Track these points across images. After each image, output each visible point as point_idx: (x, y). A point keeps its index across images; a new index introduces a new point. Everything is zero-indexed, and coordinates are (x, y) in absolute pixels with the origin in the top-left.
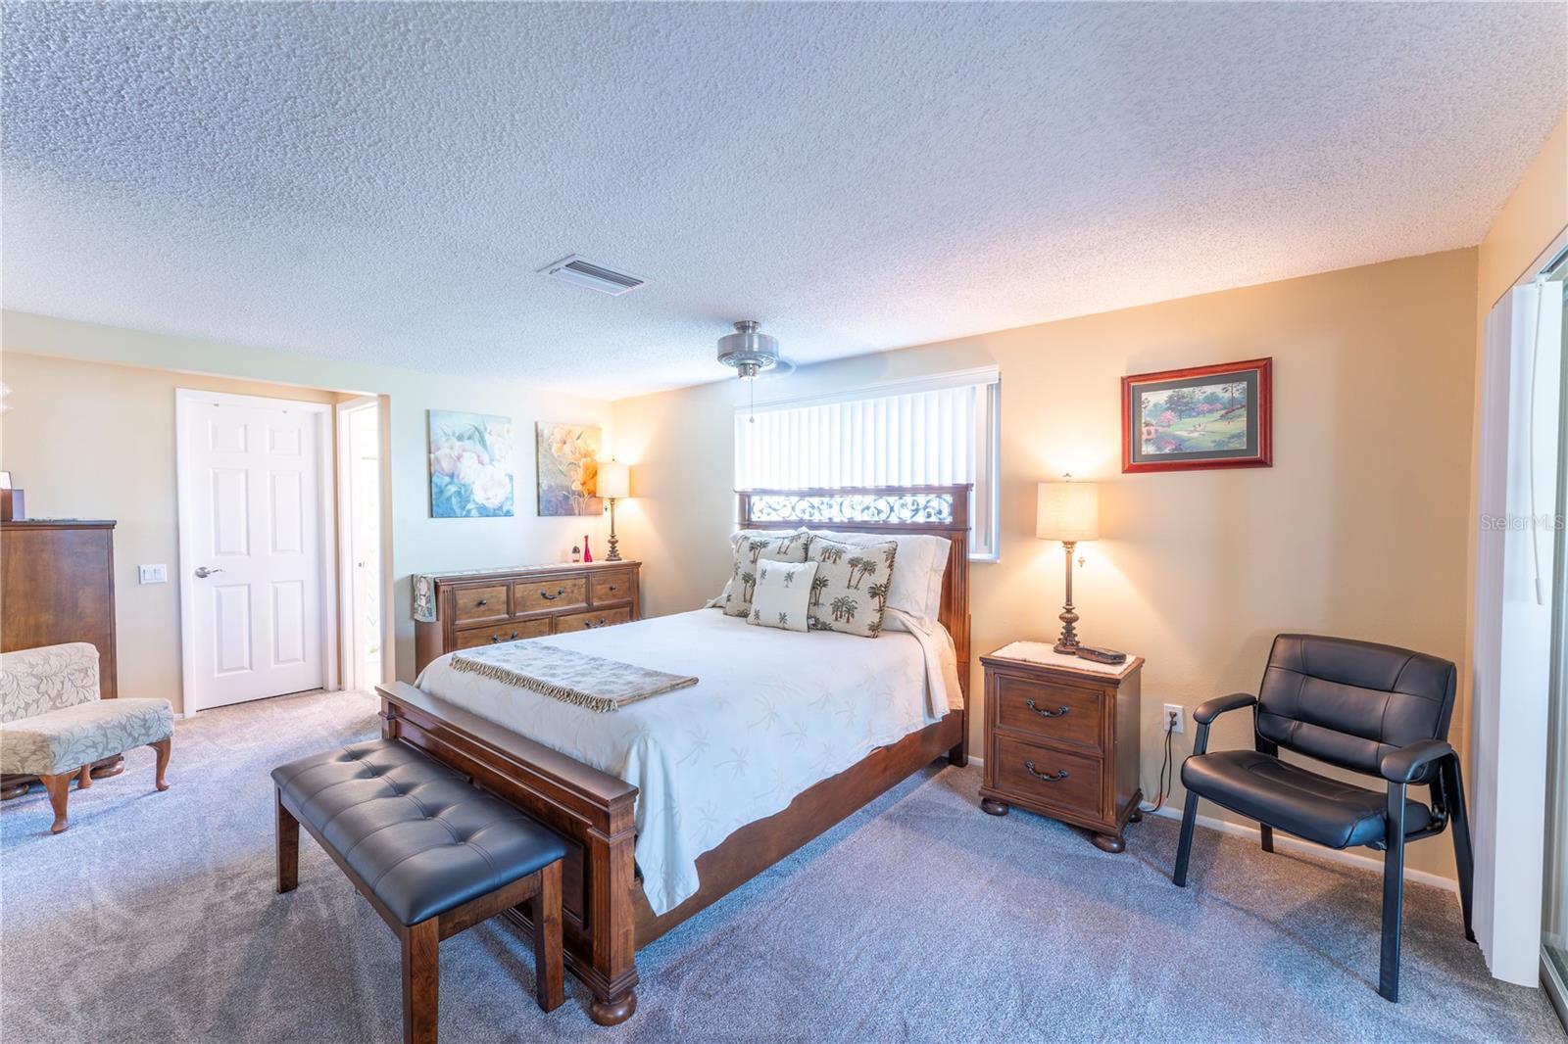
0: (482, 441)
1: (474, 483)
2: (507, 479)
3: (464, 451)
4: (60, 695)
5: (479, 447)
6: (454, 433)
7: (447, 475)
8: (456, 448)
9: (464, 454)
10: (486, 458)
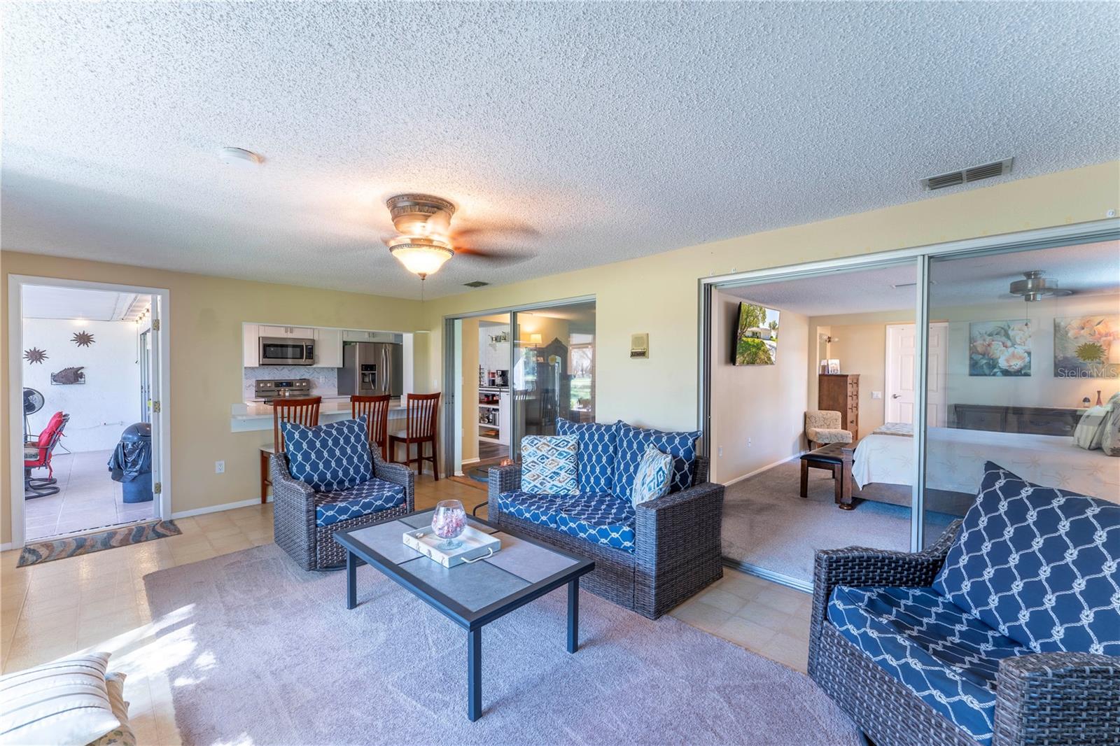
0: (1007, 336)
1: (999, 358)
2: (1026, 354)
3: (993, 341)
4: (829, 425)
5: (1004, 339)
6: (986, 333)
7: (981, 354)
8: (988, 340)
9: (993, 343)
10: (1009, 343)
